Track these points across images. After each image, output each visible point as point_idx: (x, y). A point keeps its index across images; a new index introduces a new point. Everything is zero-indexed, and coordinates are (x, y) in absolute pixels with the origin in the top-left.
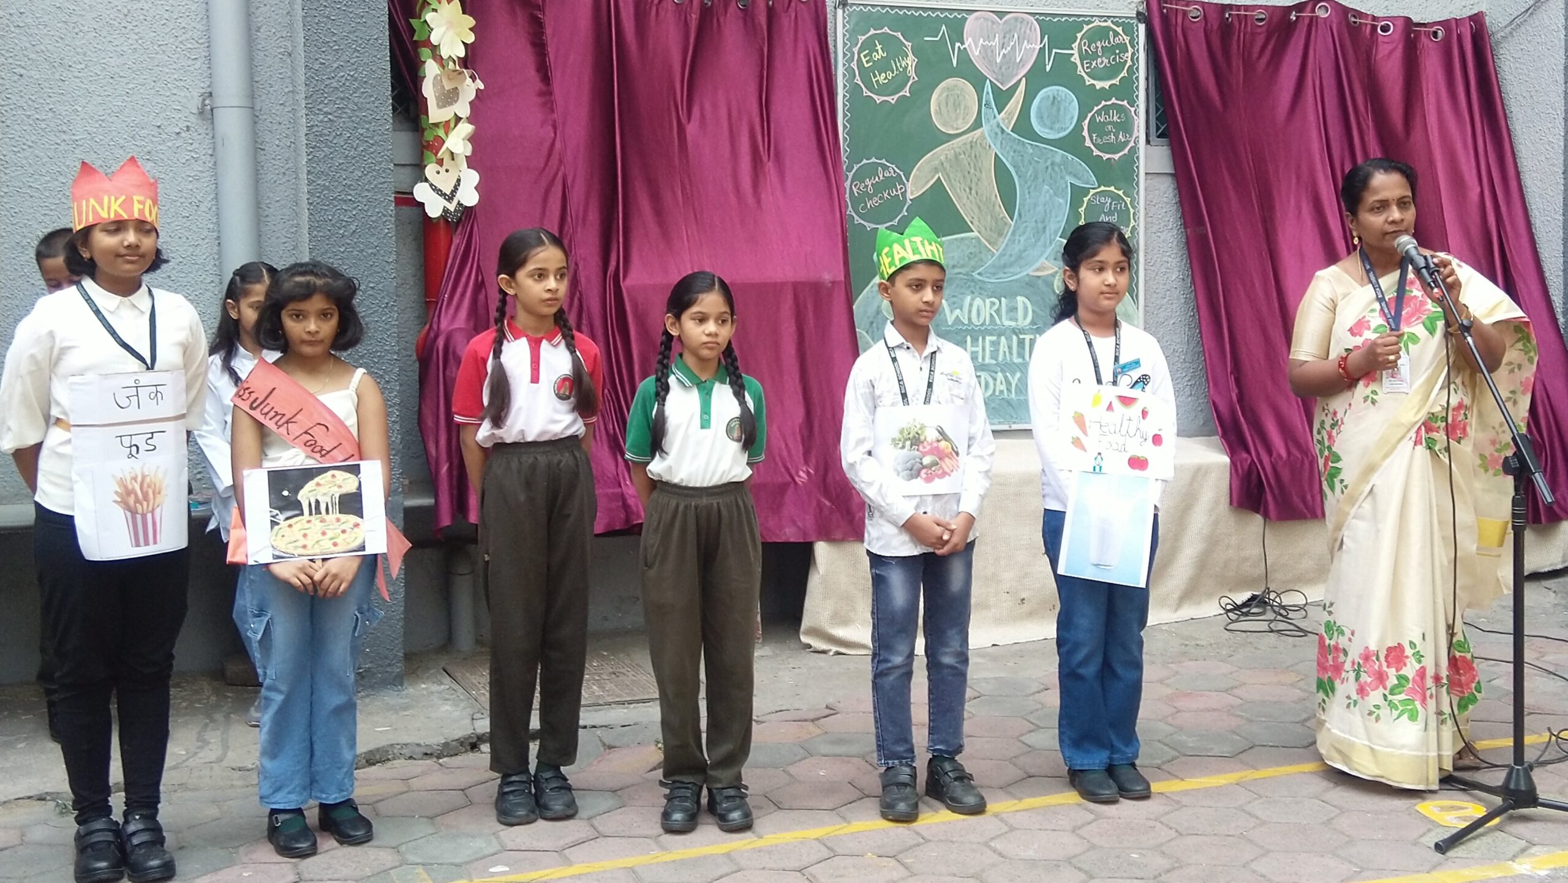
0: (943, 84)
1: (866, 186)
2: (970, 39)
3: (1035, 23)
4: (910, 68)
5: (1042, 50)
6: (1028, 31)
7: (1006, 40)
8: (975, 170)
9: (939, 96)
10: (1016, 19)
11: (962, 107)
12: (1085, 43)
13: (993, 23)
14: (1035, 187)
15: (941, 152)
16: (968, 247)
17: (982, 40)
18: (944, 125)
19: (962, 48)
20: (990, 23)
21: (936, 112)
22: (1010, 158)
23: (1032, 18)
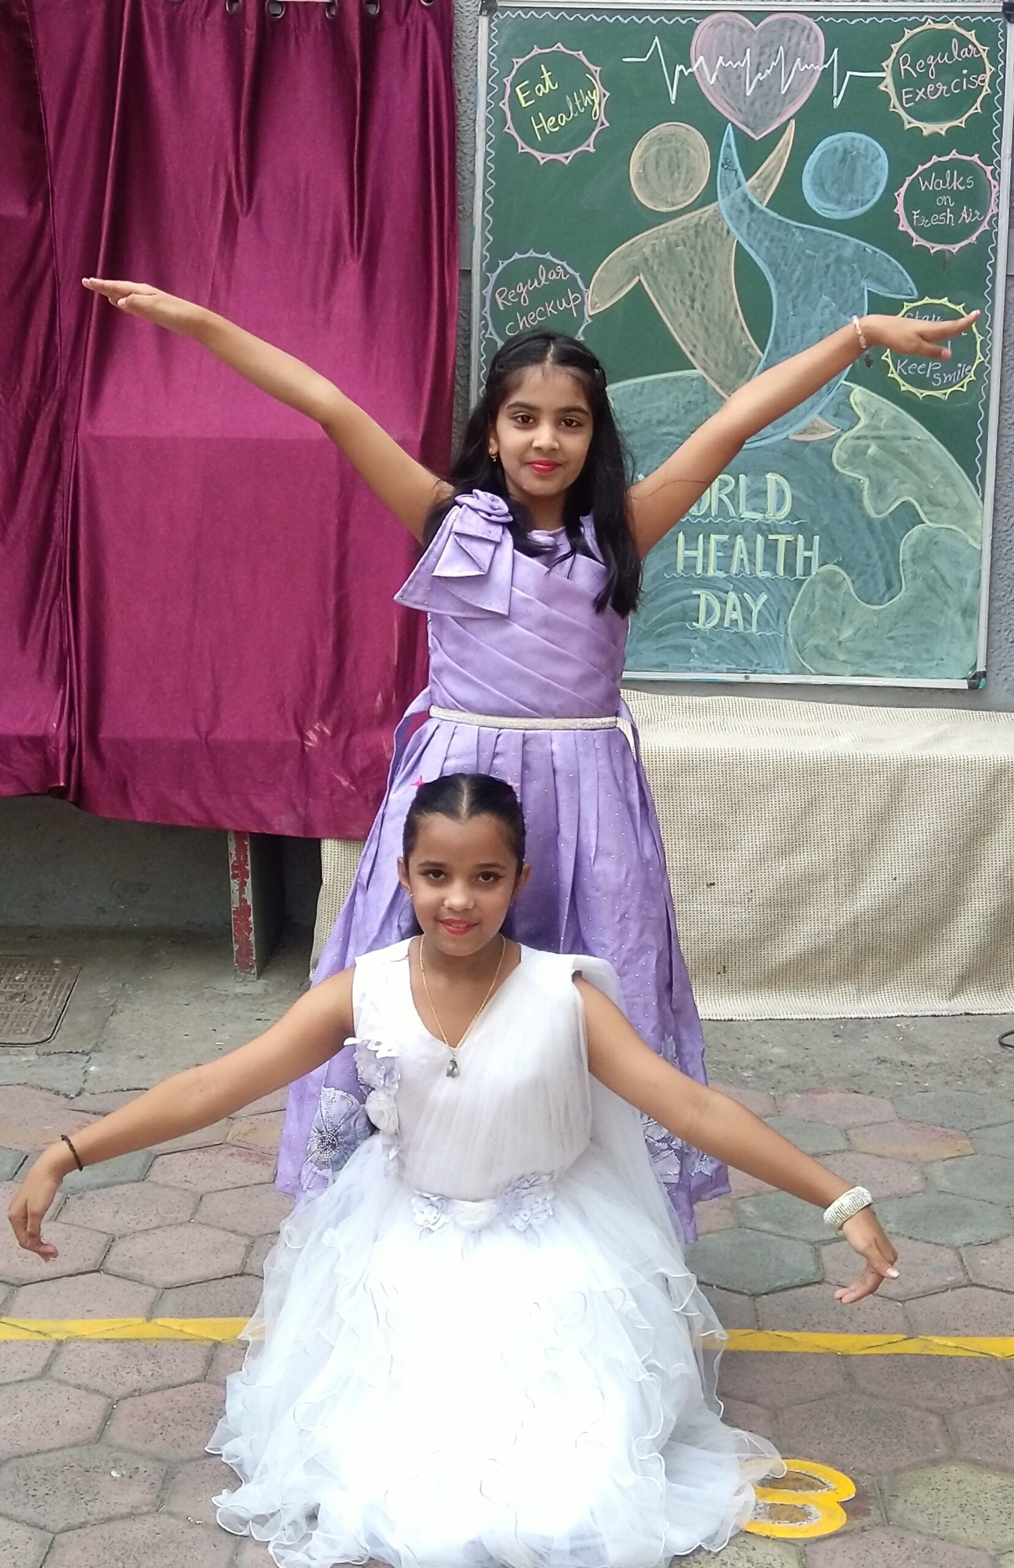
0: (652, 133)
1: (520, 295)
2: (701, 59)
3: (816, 27)
4: (596, 106)
5: (827, 74)
6: (803, 43)
7: (764, 57)
8: (702, 269)
9: (647, 149)
10: (784, 22)
11: (684, 170)
12: (905, 59)
13: (742, 30)
14: (806, 297)
15: (645, 241)
16: (685, 394)
17: (721, 58)
18: (651, 198)
19: (686, 73)
20: (736, 31)
21: (639, 178)
22: (763, 251)
23: (810, 20)
